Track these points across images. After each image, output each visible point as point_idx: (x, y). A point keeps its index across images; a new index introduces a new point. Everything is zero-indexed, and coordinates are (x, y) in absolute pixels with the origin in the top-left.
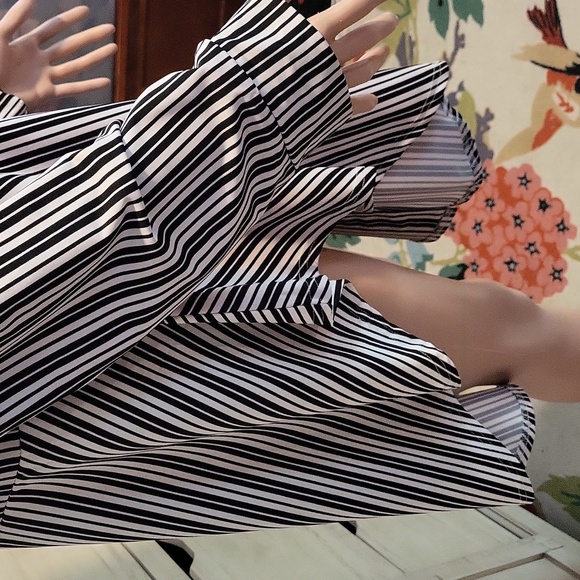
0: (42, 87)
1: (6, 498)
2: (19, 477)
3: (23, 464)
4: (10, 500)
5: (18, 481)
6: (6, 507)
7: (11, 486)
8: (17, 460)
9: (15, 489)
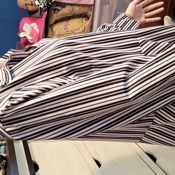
0: (143, 19)
1: (147, 129)
2: (153, 124)
3: (154, 121)
4: (148, 130)
5: (152, 125)
6: (147, 132)
7: (149, 126)
8: (153, 119)
9: (150, 127)
